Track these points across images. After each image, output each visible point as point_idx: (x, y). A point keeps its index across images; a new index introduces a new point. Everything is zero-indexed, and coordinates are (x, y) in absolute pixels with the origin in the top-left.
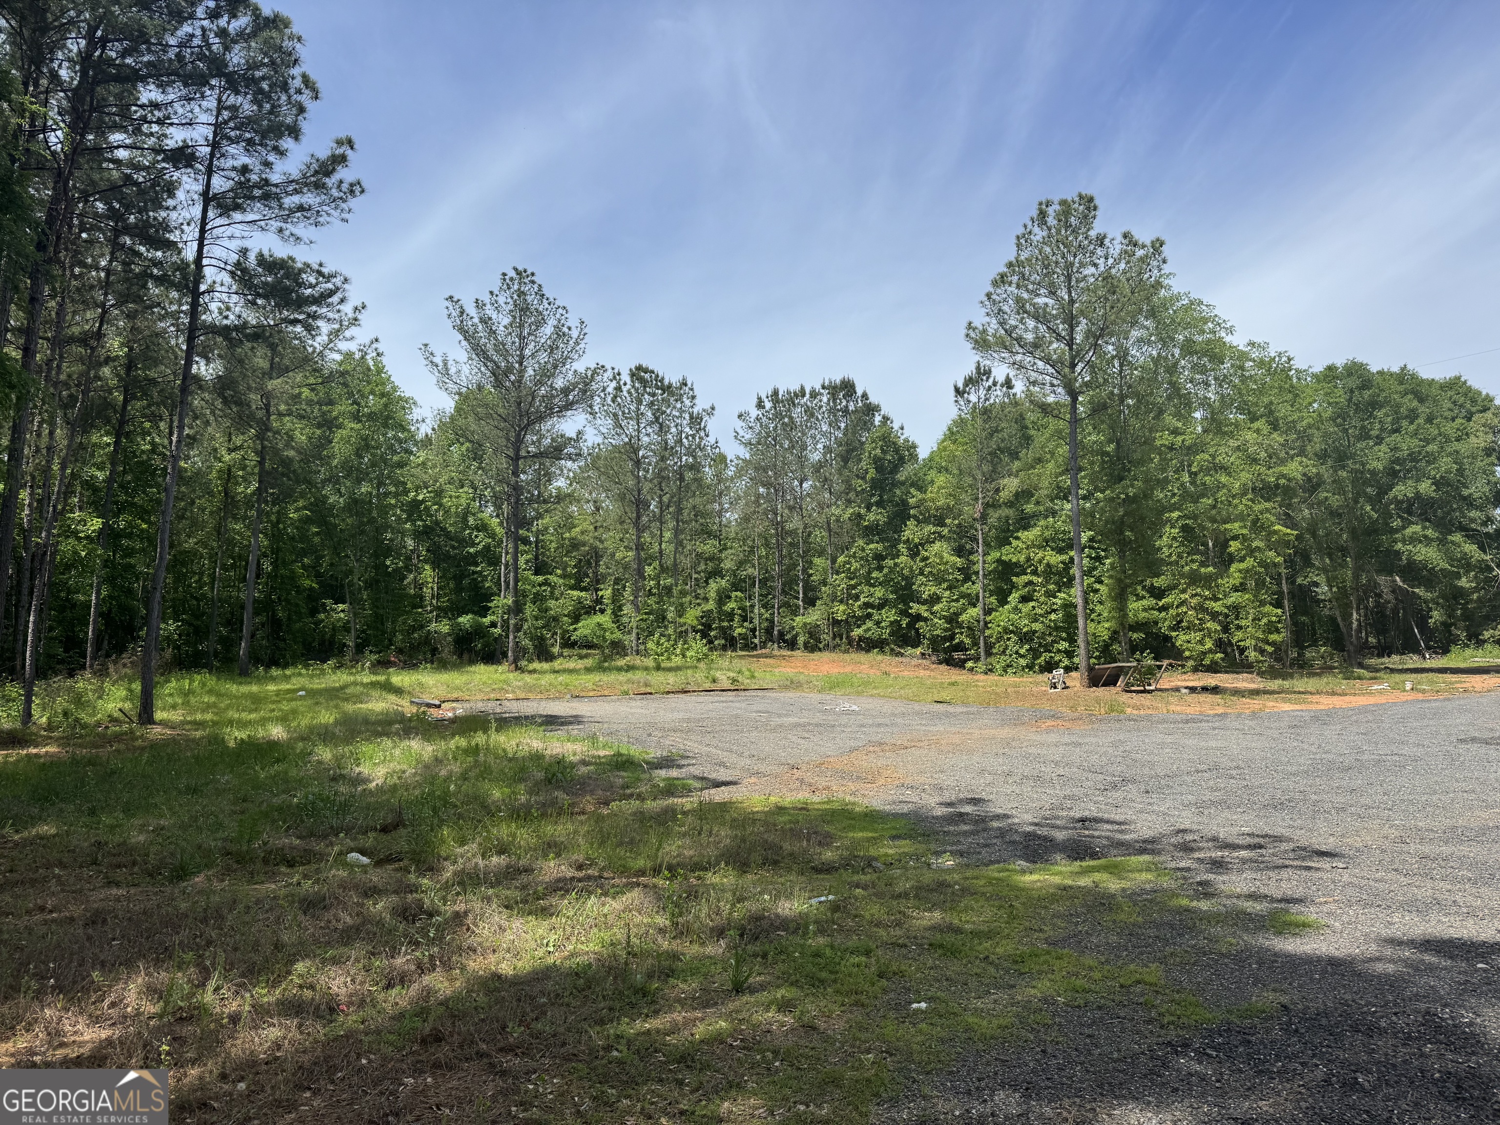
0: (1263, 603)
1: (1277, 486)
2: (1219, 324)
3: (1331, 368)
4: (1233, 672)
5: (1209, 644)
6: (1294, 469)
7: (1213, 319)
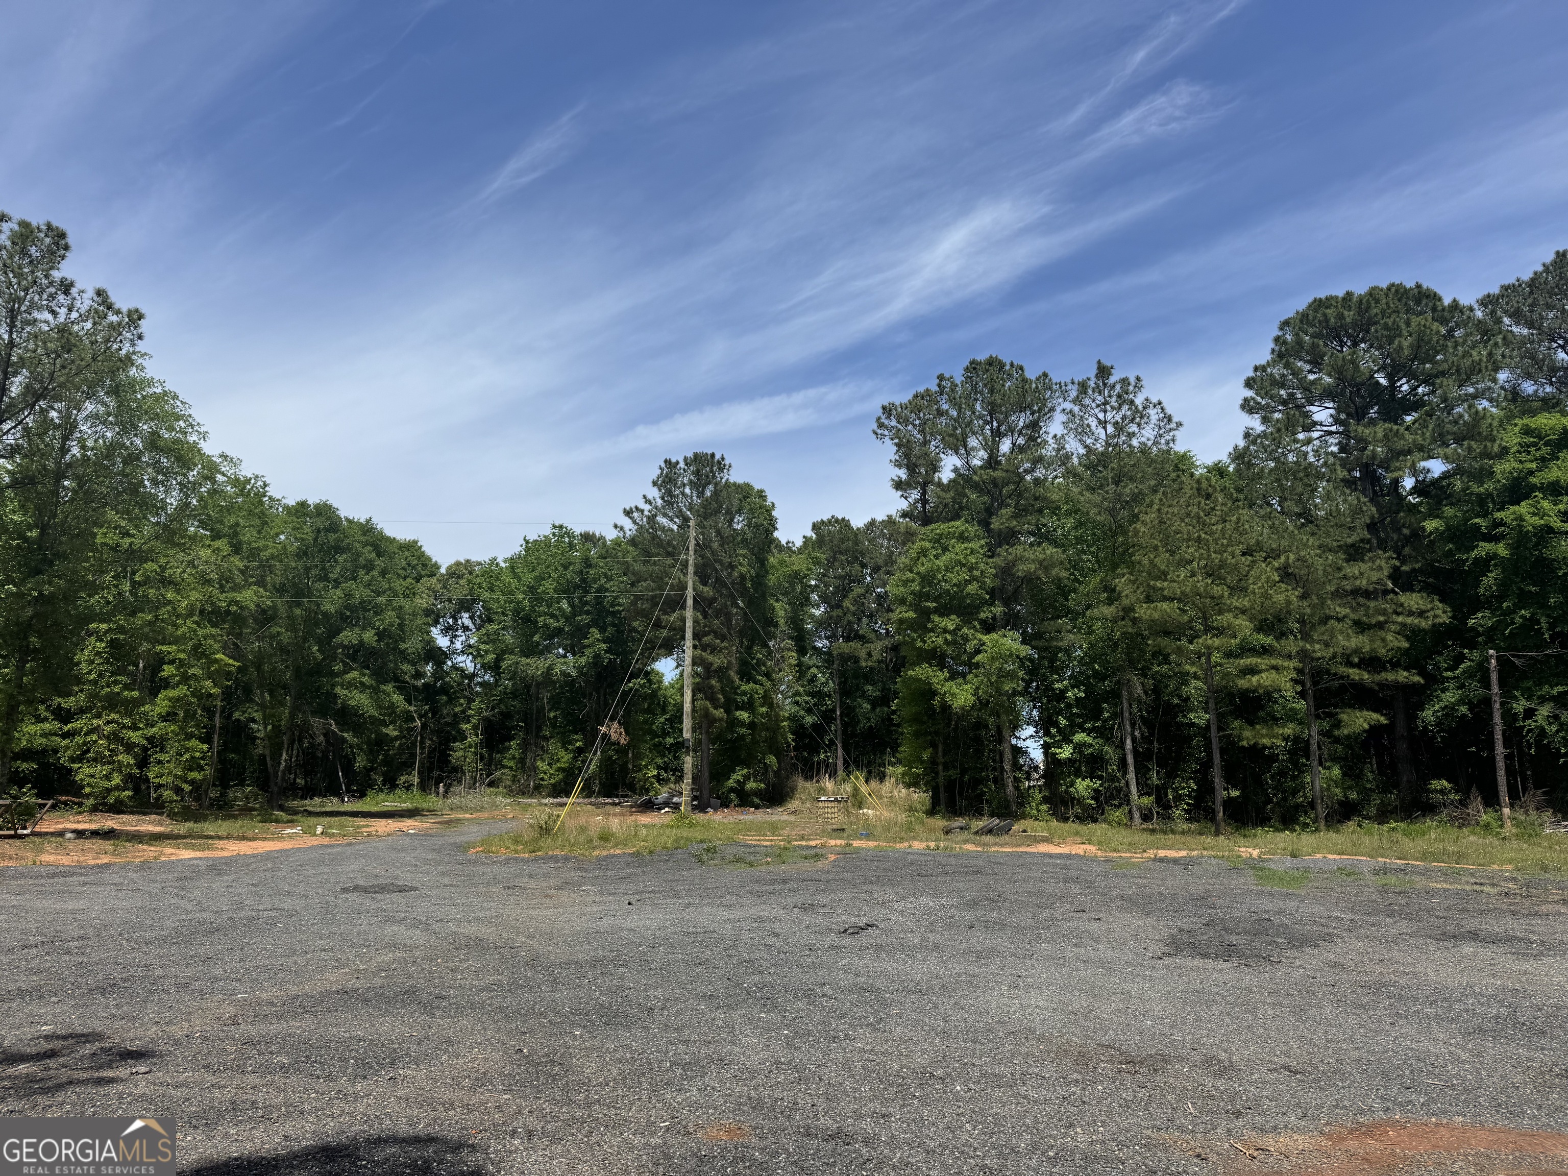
0: (189, 737)
1: (228, 612)
2: (192, 426)
3: (303, 504)
4: (139, 813)
5: (117, 780)
6: (249, 597)
7: (187, 418)
